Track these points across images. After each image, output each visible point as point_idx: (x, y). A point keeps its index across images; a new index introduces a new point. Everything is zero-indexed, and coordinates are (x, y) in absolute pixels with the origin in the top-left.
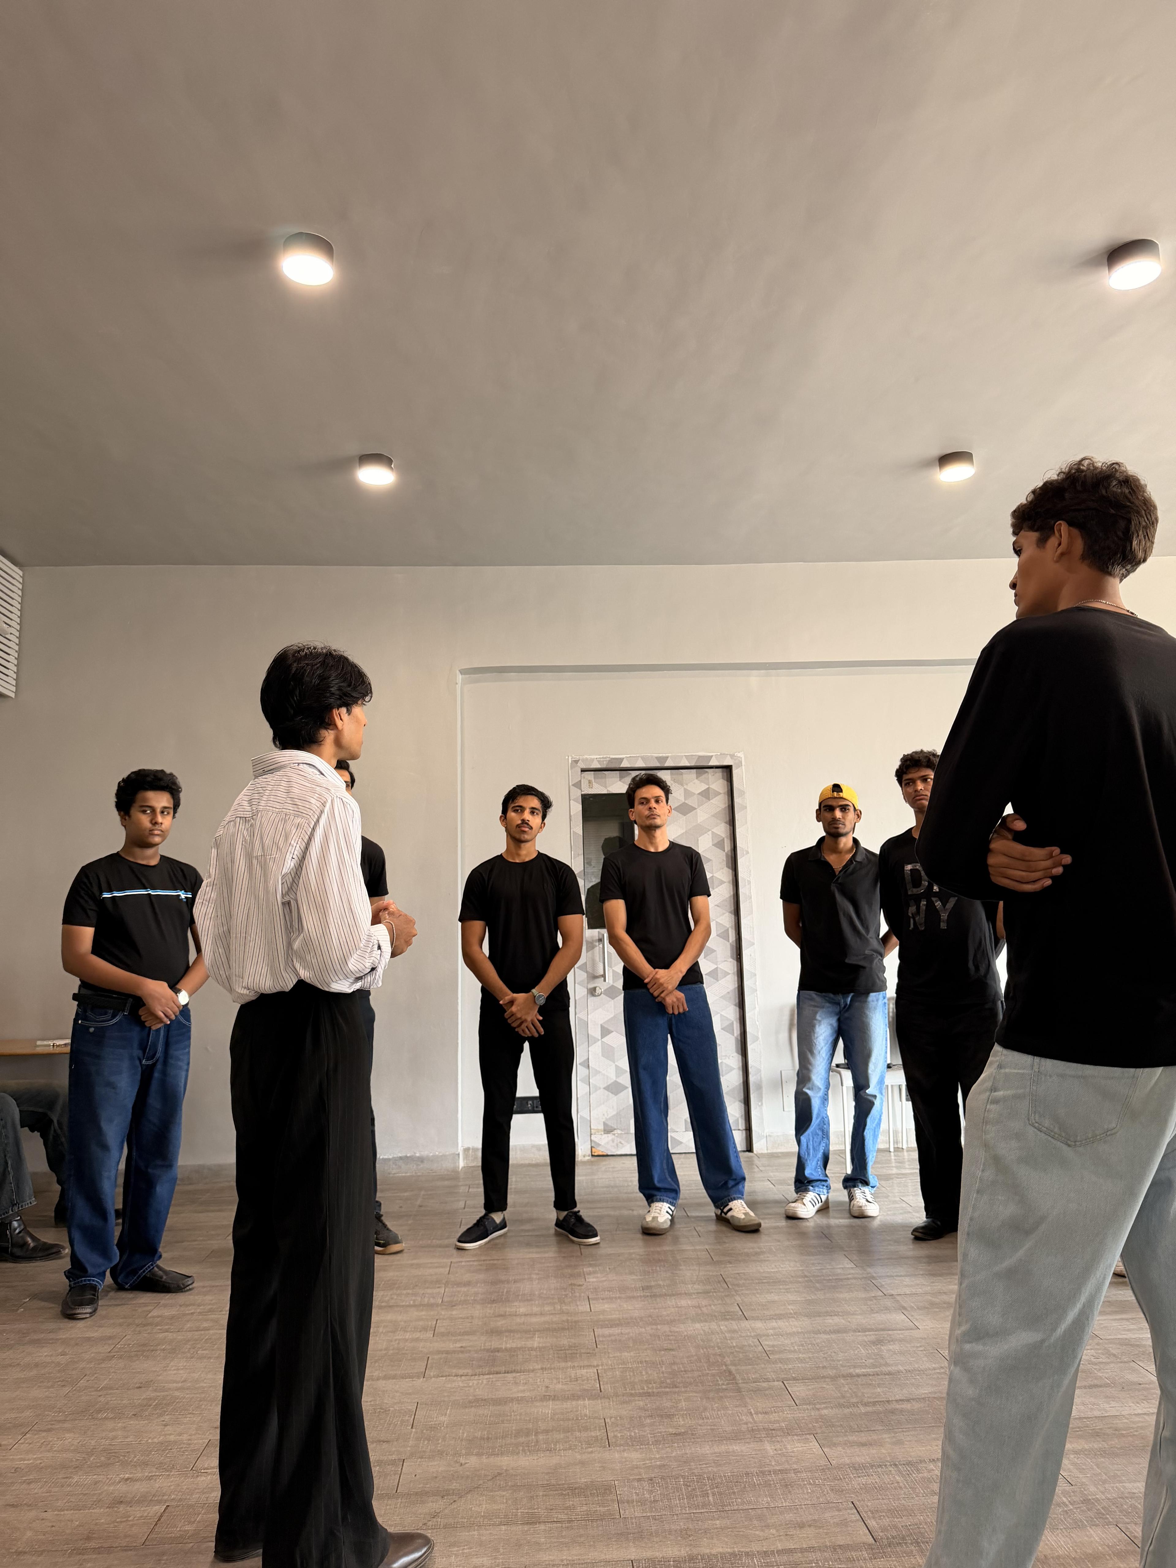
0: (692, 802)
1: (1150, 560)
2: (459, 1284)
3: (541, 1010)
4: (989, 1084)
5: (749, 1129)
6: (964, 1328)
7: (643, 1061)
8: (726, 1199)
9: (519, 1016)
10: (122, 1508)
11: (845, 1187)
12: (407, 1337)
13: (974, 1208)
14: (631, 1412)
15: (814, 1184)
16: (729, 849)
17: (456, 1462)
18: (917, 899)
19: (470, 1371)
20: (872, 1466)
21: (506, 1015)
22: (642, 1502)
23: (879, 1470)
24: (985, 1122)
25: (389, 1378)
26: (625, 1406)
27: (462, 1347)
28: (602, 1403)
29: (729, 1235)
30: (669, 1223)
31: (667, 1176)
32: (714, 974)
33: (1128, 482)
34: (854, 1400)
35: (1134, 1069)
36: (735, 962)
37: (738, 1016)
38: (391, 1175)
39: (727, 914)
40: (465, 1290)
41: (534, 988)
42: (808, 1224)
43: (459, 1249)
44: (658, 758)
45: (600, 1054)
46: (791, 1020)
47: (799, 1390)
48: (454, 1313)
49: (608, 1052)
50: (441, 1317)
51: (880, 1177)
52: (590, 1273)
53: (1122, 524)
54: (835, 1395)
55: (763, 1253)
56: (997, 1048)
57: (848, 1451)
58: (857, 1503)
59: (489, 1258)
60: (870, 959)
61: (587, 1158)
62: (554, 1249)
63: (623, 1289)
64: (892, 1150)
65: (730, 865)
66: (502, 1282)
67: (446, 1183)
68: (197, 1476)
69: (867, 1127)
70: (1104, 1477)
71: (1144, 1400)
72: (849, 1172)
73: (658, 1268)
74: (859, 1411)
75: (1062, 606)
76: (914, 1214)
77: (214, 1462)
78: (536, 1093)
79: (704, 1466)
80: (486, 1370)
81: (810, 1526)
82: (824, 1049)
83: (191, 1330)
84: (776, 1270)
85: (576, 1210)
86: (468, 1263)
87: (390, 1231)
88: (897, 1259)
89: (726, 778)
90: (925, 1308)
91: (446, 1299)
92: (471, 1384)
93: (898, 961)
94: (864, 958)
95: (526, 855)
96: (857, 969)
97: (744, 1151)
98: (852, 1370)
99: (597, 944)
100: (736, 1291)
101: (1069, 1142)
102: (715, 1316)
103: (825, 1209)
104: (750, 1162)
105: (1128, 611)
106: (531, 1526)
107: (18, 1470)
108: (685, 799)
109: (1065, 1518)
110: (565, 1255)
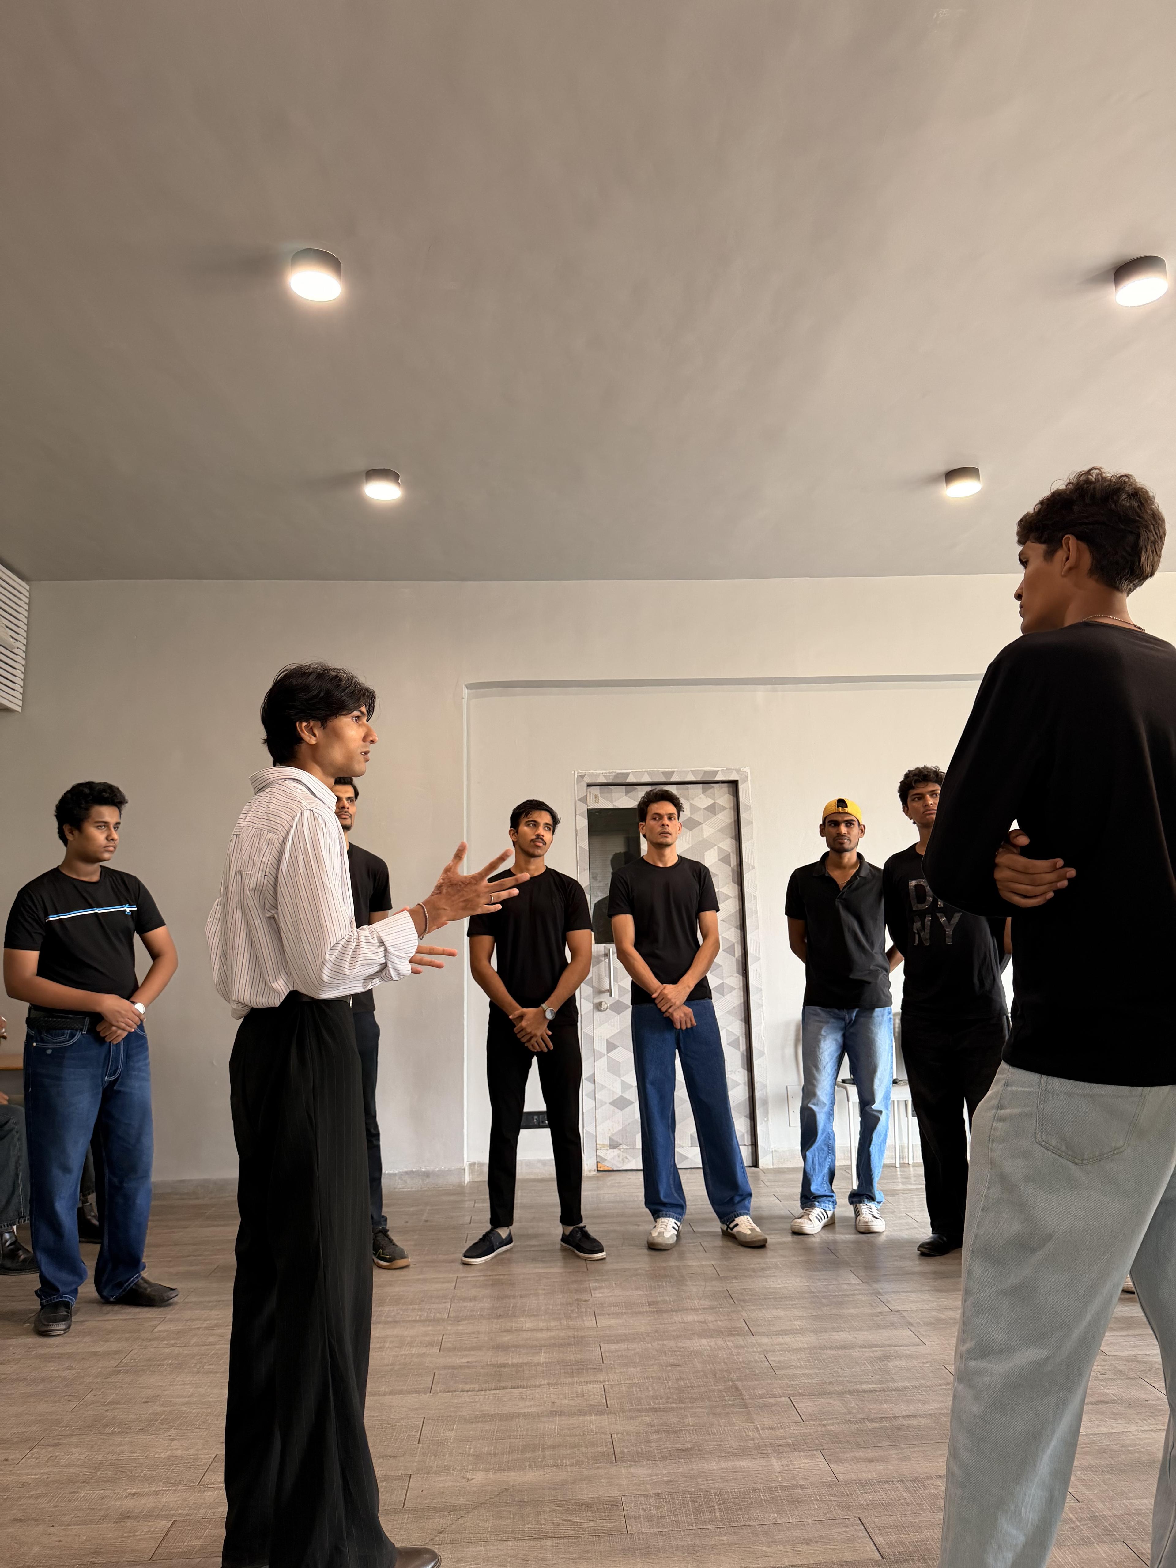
0: (698, 817)
1: (1157, 574)
2: (465, 1299)
3: (551, 1025)
4: (995, 1102)
5: (754, 1144)
6: (969, 1345)
7: (650, 1076)
8: (733, 1215)
9: (529, 1030)
10: (129, 1523)
11: (851, 1203)
12: (413, 1352)
13: (979, 1225)
14: (637, 1428)
15: (819, 1200)
16: (735, 864)
17: (463, 1477)
18: (922, 914)
19: (476, 1387)
20: (879, 1483)
21: (516, 1030)
22: (649, 1518)
23: (886, 1486)
24: (991, 1139)
25: (396, 1394)
26: (632, 1421)
27: (468, 1362)
28: (608, 1418)
30: (675, 1238)
31: (674, 1191)
32: (721, 987)
33: (1137, 495)
34: (860, 1416)
35: (1142, 1088)
36: (741, 977)
37: (744, 1031)
38: (397, 1190)
39: (733, 929)
40: (472, 1305)
41: (544, 1002)
42: (813, 1239)
43: (466, 1264)
44: (665, 774)
45: (606, 1069)
46: (797, 1035)
47: (805, 1405)
48: (460, 1328)
49: (614, 1068)
50: (447, 1332)
51: (887, 1193)
52: (596, 1289)
53: (1131, 538)
54: (842, 1411)
55: (769, 1268)
56: (1003, 1065)
57: (855, 1467)
58: (864, 1520)
59: (499, 1272)
60: (875, 974)
61: (593, 1173)
62: (559, 1264)
63: (629, 1304)
64: (898, 1165)
65: (736, 880)
66: (508, 1297)
67: (452, 1198)
68: (204, 1491)
69: (873, 1143)
70: (1111, 1494)
71: (1150, 1416)
72: (855, 1187)
73: (664, 1284)
74: (865, 1428)
75: (1069, 621)
76: (920, 1229)
77: (220, 1477)
78: (543, 1107)
79: (711, 1482)
80: (493, 1385)
81: (817, 1542)
82: (829, 1064)
83: (197, 1345)
84: (783, 1286)
85: (582, 1225)
86: (473, 1279)
87: (396, 1246)
88: (903, 1275)
89: (731, 793)
90: (931, 1324)
91: (452, 1315)
92: (477, 1400)
93: (904, 977)
94: (869, 973)
95: (536, 870)
96: (862, 984)
97: (750, 1166)
98: (858, 1386)
99: (603, 959)
100: (742, 1307)
101: (1076, 1161)
102: (722, 1332)
103: (830, 1224)
104: (757, 1178)
105: (1135, 626)
106: (538, 1542)
107: (25, 1484)
108: (691, 814)
109: (1072, 1535)
110: (572, 1270)
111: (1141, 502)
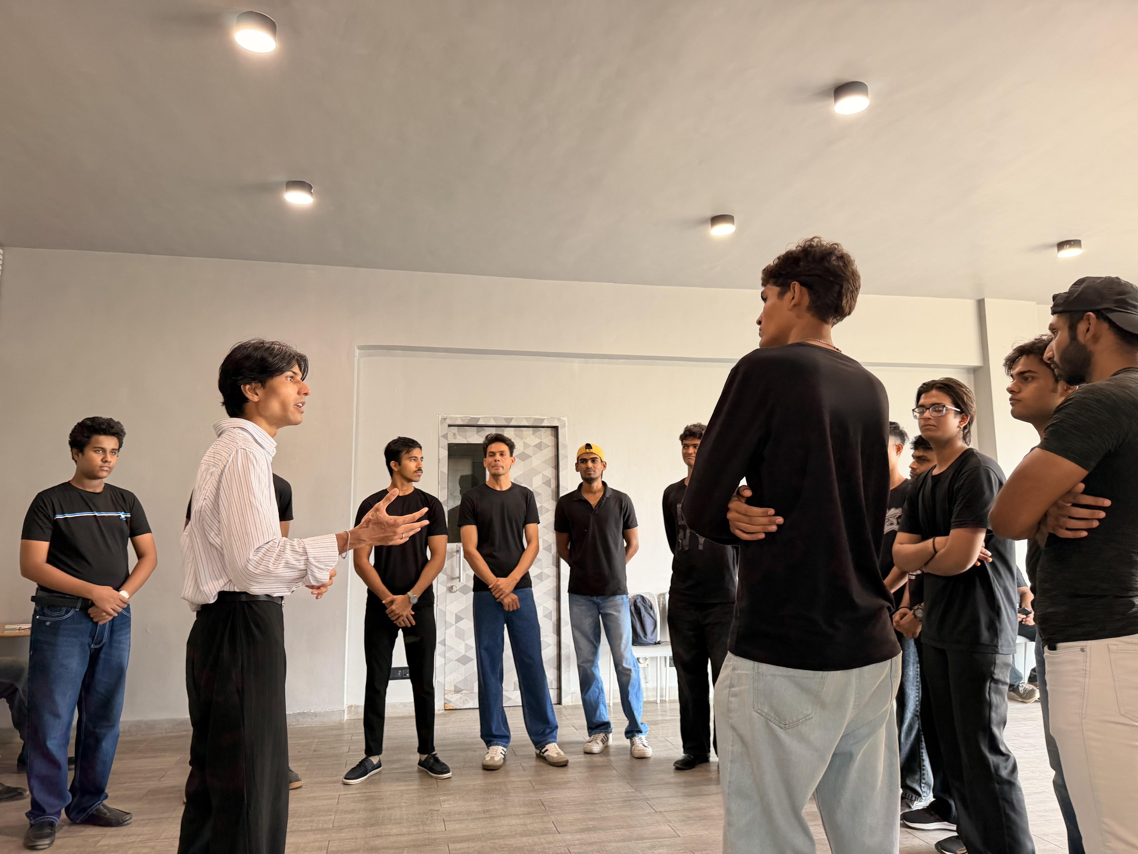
0: (529, 452)
2: (346, 812)
3: (414, 608)
4: (728, 683)
5: (559, 688)
7: (485, 643)
8: (544, 742)
9: (397, 612)
11: (628, 737)
16: (555, 486)
18: (684, 528)
21: (387, 611)
24: (729, 710)
29: (546, 769)
30: (502, 761)
31: (501, 726)
32: (540, 577)
33: (842, 258)
36: (555, 568)
37: (555, 607)
40: (351, 816)
41: (409, 591)
43: (345, 784)
44: (506, 419)
45: (454, 636)
48: (342, 835)
49: (460, 634)
50: (332, 838)
52: (444, 801)
53: (837, 288)
55: (570, 782)
56: (731, 654)
59: (369, 791)
61: (441, 712)
62: (417, 783)
63: (469, 813)
64: (658, 702)
66: (378, 809)
67: (335, 732)
73: (494, 796)
75: (793, 340)
76: (675, 750)
78: (406, 665)
84: (580, 795)
85: (434, 753)
86: (352, 796)
87: (293, 772)
88: (664, 784)
89: (554, 435)
90: (683, 821)
91: (335, 824)
97: (555, 704)
99: (455, 554)
100: (551, 812)
102: (537, 831)
104: (560, 713)
105: (837, 349)
108: (524, 450)
110: (426, 787)
111: (845, 263)
